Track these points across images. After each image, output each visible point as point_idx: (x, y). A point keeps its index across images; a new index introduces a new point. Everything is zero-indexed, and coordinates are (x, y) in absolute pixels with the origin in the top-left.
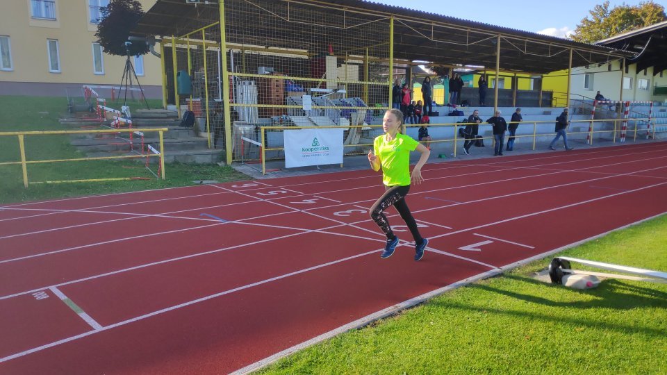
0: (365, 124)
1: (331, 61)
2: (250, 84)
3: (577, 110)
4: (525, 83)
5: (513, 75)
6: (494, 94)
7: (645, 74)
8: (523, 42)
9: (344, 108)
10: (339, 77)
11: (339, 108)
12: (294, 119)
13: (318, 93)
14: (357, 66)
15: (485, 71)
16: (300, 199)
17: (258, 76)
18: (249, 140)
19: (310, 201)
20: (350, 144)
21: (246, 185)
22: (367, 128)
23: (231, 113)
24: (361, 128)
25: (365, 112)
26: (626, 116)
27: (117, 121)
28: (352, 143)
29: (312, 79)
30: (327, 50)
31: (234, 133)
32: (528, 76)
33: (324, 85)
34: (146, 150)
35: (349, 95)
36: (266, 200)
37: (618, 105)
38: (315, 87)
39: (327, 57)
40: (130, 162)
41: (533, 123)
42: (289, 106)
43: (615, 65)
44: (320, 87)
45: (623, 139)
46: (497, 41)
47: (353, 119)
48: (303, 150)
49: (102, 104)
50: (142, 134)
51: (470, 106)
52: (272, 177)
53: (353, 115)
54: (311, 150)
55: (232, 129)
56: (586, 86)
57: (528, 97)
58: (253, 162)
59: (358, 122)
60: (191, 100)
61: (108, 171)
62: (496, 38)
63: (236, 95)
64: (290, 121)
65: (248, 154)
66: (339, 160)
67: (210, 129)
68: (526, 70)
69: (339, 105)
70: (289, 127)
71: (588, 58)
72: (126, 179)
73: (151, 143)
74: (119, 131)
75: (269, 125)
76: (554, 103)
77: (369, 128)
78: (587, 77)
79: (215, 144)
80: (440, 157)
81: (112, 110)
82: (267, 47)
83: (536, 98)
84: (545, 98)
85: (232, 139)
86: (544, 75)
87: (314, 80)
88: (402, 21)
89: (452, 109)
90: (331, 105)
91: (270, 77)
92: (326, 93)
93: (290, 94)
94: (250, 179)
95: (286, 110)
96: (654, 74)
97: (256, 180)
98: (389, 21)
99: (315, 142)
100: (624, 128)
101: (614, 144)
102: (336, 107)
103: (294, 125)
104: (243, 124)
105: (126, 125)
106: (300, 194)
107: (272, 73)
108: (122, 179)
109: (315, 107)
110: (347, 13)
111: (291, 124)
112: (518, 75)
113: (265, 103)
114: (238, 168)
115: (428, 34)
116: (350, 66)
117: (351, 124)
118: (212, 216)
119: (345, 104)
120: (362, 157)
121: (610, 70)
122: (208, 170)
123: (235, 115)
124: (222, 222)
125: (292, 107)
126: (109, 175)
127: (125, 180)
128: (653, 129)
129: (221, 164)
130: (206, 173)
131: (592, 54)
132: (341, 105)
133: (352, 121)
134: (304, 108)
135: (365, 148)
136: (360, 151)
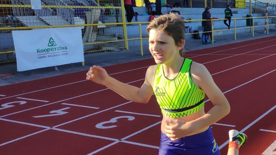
0: (100, 23)
9: (77, 7)
12: (23, 19)
20: (87, 41)
22: (101, 27)
24: (97, 26)
25: (99, 11)
28: (89, 40)
42: (15, 6)
47: (87, 18)
48: (38, 51)
53: (88, 14)
54: (48, 50)
59: (93, 20)
64: (18, 21)
69: (72, 5)
70: (18, 28)
77: (103, 26)
90: (62, 5)
95: (10, 10)
99: (51, 42)
103: (22, 25)
109: (46, 6)
111: (19, 25)
117: (86, 23)
119: (76, 3)
120: (101, 54)
125: (19, 6)
132: (74, 5)
133: (88, 20)
134: (33, 8)
135: (103, 45)
136: (98, 48)
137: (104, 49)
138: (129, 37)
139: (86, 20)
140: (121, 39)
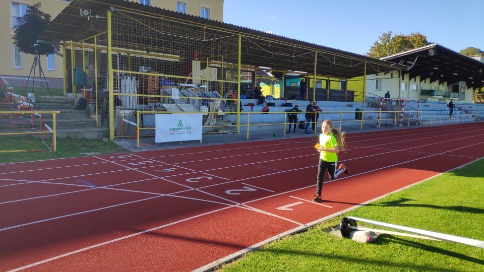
0: (220, 111)
1: (196, 65)
2: (132, 79)
3: (371, 104)
4: (336, 85)
5: (327, 78)
6: (313, 92)
7: (415, 81)
8: (333, 56)
9: (205, 98)
10: (203, 75)
11: (200, 98)
12: (166, 106)
13: (186, 87)
14: (216, 69)
15: (307, 76)
16: (162, 168)
17: (139, 73)
18: (128, 121)
19: (170, 170)
20: (209, 125)
21: (121, 157)
22: (221, 114)
23: (115, 101)
24: (217, 113)
25: (220, 102)
26: (403, 109)
27: (22, 105)
28: (210, 124)
29: (181, 77)
30: (193, 56)
31: (116, 115)
32: (338, 80)
33: (190, 82)
34: (44, 128)
35: (209, 90)
36: (134, 169)
37: (397, 101)
38: (184, 83)
39: (193, 61)
40: (30, 137)
41: (340, 113)
42: (164, 96)
43: (395, 74)
44: (188, 83)
45: (401, 125)
46: (315, 55)
47: (210, 107)
48: (170, 129)
49: (10, 91)
50: (40, 115)
51: (297, 100)
52: (144, 150)
53: (211, 104)
54: (177, 129)
55: (115, 112)
56: (377, 88)
57: (338, 95)
58: (131, 138)
59: (214, 109)
60: (84, 90)
61: (9, 144)
62: (314, 53)
63: (120, 86)
64: (163, 107)
65: (126, 132)
66: (199, 137)
67: (99, 112)
68: (336, 76)
69: (202, 97)
70: (159, 112)
71: (377, 68)
72: (24, 151)
73: (47, 123)
74: (23, 112)
75: (145, 110)
76: (355, 98)
77: (223, 113)
78: (377, 81)
79: (102, 124)
80: (274, 136)
81: (18, 96)
82: (148, 52)
83: (343, 95)
84: (348, 95)
85: (115, 120)
86: (348, 80)
87: (183, 77)
88: (247, 38)
89: (284, 102)
90: (195, 96)
91: (149, 74)
92: (192, 87)
93: (164, 87)
94: (127, 151)
95: (160, 99)
96: (421, 81)
97: (131, 152)
98: (238, 37)
99: (180, 124)
100: (401, 117)
101: (395, 128)
102: (198, 98)
104: (124, 109)
105: (30, 108)
106: (164, 164)
107: (149, 72)
108: (20, 151)
109: (182, 97)
110: (207, 30)
111: (164, 110)
112: (330, 79)
113: (145, 94)
114: (118, 143)
115: (266, 48)
116: (211, 68)
117: (209, 111)
118: (86, 183)
119: (205, 95)
120: (217, 135)
121: (392, 77)
122: (94, 144)
123: (118, 102)
124: (93, 187)
126: (9, 148)
127: (22, 152)
128: (421, 118)
129: (105, 140)
130: (92, 147)
131: (380, 66)
132: (204, 97)
133: (210, 109)
134: (173, 98)
135: (220, 129)
136: (216, 130)
137: (221, 131)
138: (241, 124)
139: (209, 108)
140: (235, 124)
